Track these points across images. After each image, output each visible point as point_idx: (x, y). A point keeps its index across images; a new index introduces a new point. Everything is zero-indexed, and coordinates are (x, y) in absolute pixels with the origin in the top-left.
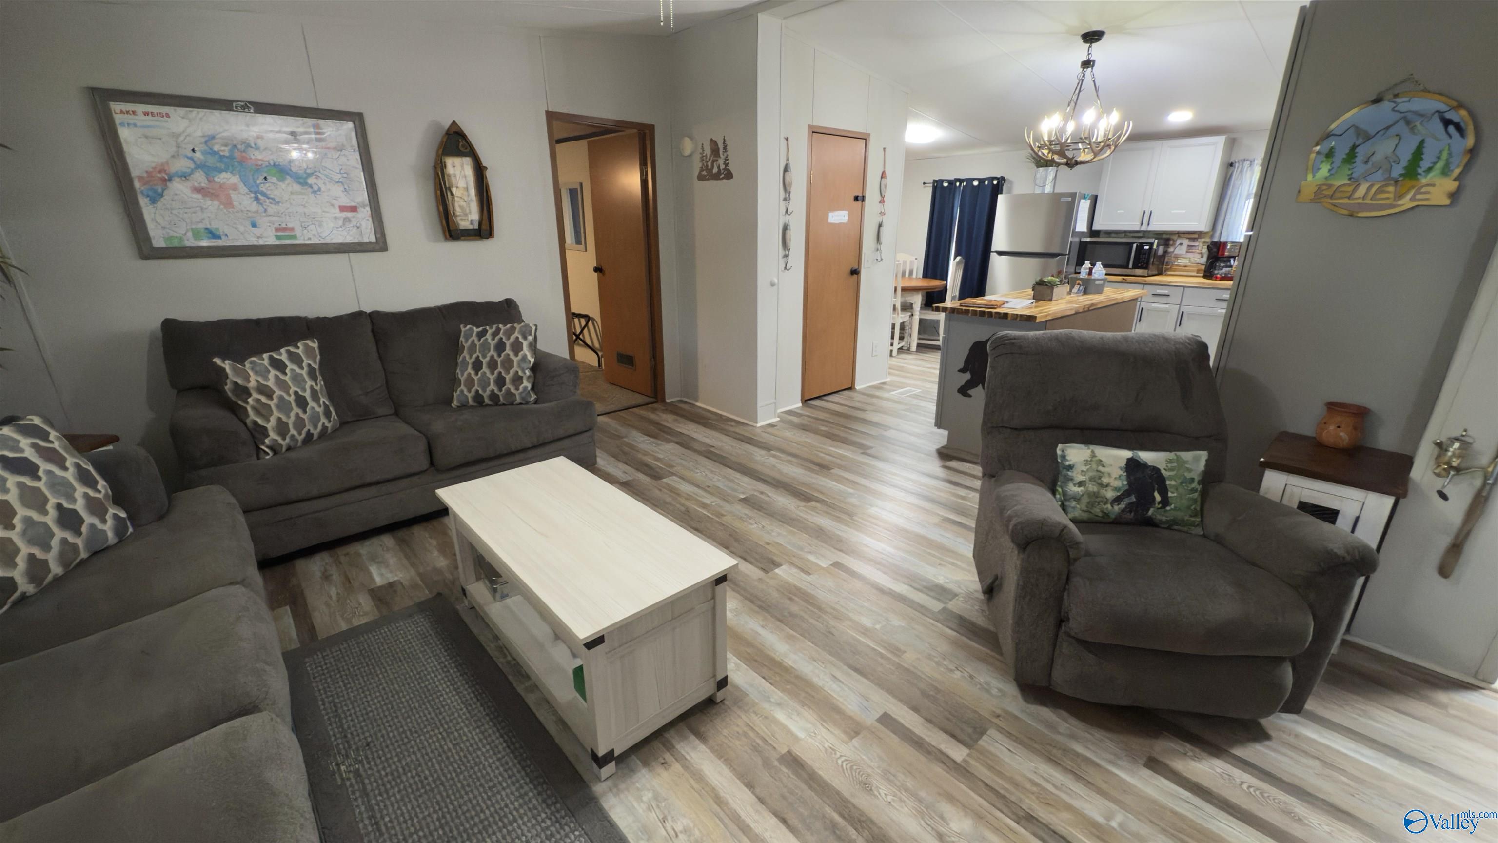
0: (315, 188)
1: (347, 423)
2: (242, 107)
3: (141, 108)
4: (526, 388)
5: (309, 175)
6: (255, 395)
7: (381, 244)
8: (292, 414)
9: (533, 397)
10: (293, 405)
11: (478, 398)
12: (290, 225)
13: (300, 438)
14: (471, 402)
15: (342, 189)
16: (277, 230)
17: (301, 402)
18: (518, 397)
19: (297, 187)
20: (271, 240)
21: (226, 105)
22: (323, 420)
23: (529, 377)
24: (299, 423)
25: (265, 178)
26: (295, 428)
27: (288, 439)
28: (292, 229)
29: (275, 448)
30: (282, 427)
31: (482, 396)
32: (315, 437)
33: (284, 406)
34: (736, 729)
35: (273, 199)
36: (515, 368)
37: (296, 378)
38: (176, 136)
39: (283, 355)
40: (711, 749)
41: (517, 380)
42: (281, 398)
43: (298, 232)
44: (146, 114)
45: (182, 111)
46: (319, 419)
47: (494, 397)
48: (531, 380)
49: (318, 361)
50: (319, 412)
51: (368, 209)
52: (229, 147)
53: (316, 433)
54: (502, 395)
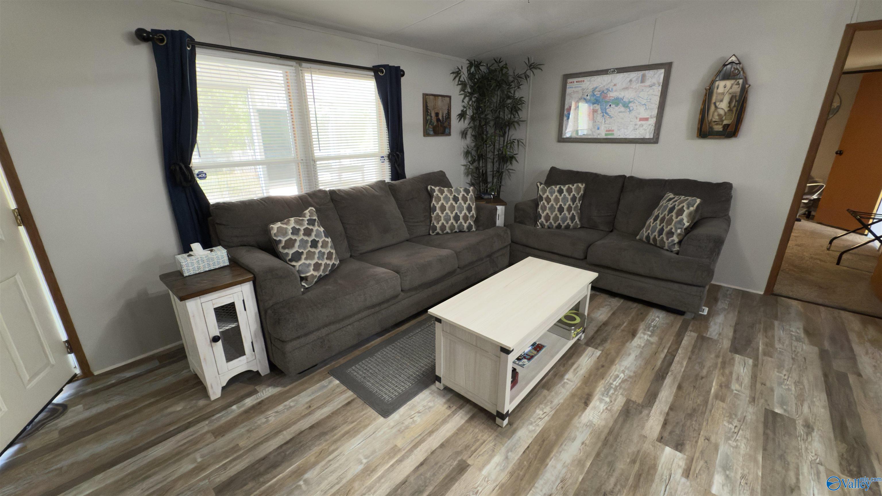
0: (631, 108)
1: (583, 227)
2: (613, 71)
3: (575, 80)
4: (673, 241)
5: (630, 102)
6: (544, 201)
7: (655, 139)
8: (554, 214)
9: (676, 248)
10: (556, 210)
11: (648, 237)
12: (613, 129)
13: (555, 225)
14: (644, 239)
15: (645, 108)
16: (607, 131)
17: (561, 209)
18: (666, 244)
19: (623, 109)
20: (603, 136)
21: (605, 72)
22: (569, 221)
23: (679, 234)
24: (556, 219)
25: (610, 106)
26: (553, 220)
27: (548, 223)
28: (613, 131)
29: (542, 225)
30: (547, 218)
31: (650, 237)
32: (563, 227)
33: (552, 208)
34: (480, 436)
35: (610, 116)
36: (672, 226)
37: (565, 199)
38: (583, 89)
39: (565, 188)
40: (463, 425)
41: (670, 234)
42: (552, 205)
43: (615, 132)
44: (577, 82)
45: (589, 78)
46: (567, 220)
47: (655, 239)
48: (681, 237)
49: (580, 194)
50: (567, 217)
51: (655, 119)
52: (601, 92)
53: (563, 226)
54: (659, 240)
